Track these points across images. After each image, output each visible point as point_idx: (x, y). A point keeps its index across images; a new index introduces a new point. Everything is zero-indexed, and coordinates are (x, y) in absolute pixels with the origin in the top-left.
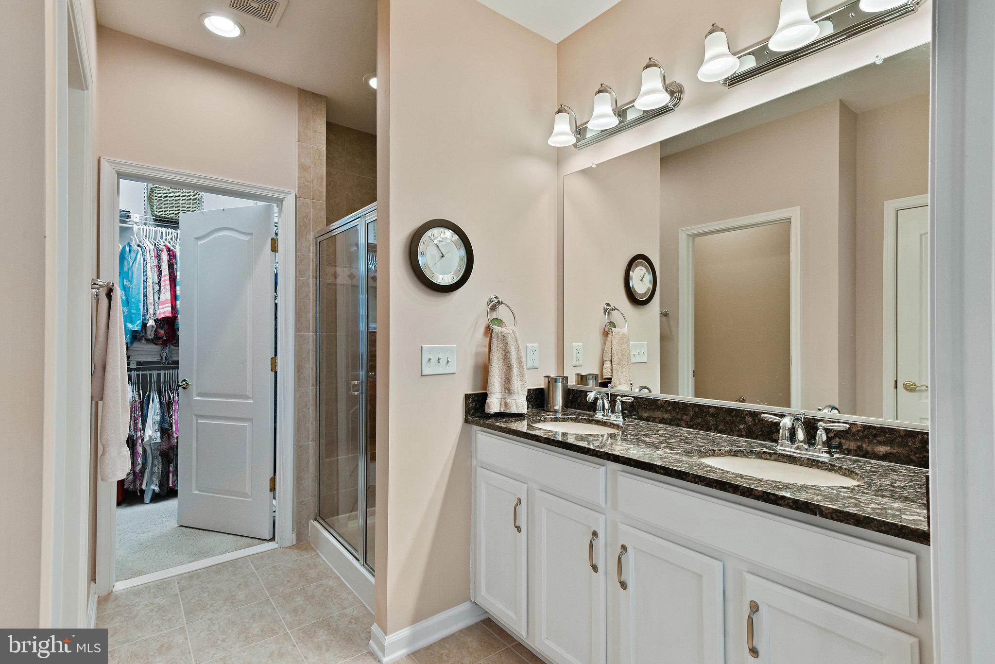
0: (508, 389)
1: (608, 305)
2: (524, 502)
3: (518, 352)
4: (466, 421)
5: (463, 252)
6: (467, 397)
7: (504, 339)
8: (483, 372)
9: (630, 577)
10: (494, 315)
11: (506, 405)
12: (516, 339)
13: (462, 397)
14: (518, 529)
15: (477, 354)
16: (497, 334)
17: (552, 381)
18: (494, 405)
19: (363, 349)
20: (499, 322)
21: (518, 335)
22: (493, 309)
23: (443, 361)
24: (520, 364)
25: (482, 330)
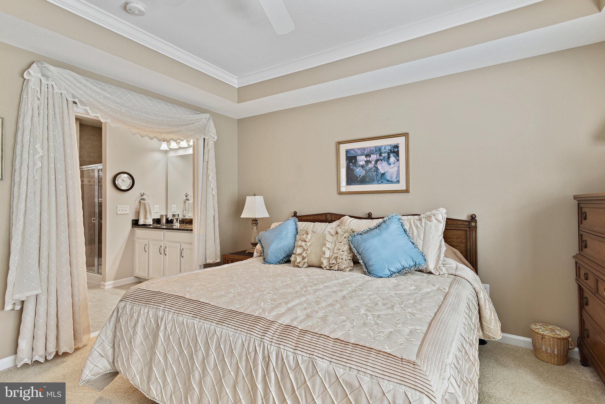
0: (146, 218)
1: (187, 194)
2: (147, 245)
3: (149, 208)
4: (132, 227)
5: (131, 181)
6: (133, 220)
7: (144, 204)
8: (138, 213)
9: (167, 253)
10: (142, 197)
11: (145, 222)
12: (149, 204)
13: (131, 220)
14: (146, 251)
15: (136, 209)
16: (142, 203)
17: (162, 216)
18: (141, 222)
19: (97, 210)
20: (144, 199)
21: (149, 203)
22: (142, 196)
23: (124, 210)
24: (150, 211)
25: (138, 202)
